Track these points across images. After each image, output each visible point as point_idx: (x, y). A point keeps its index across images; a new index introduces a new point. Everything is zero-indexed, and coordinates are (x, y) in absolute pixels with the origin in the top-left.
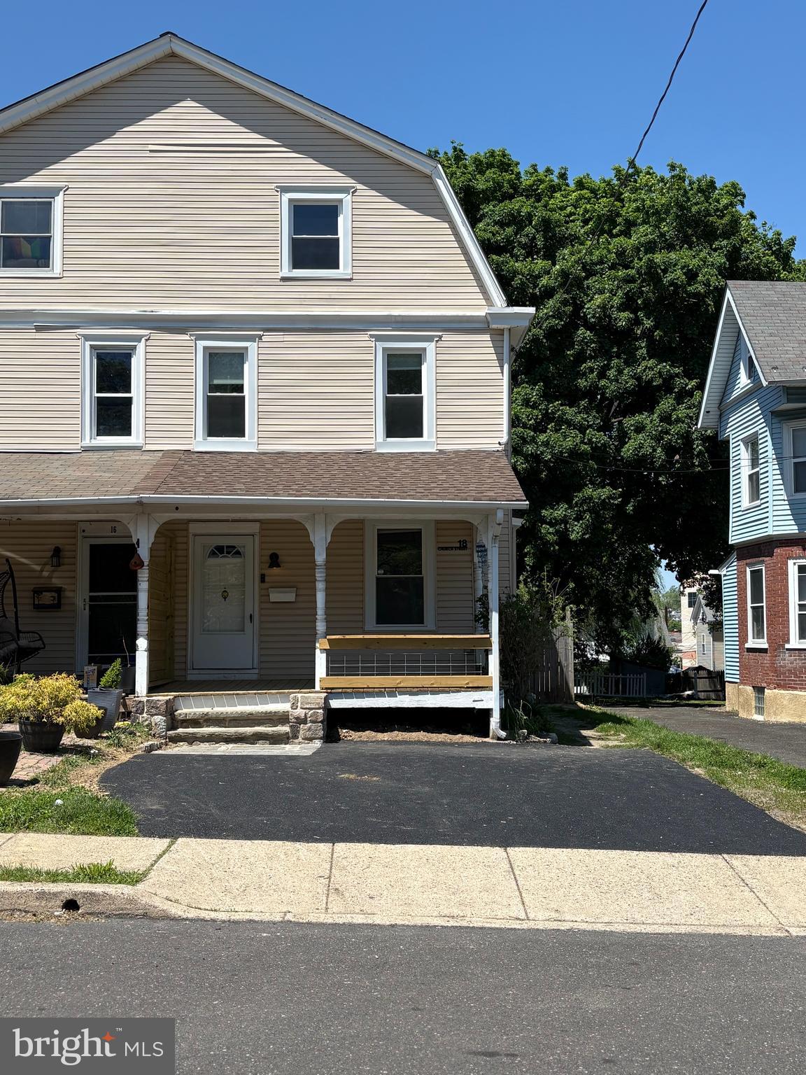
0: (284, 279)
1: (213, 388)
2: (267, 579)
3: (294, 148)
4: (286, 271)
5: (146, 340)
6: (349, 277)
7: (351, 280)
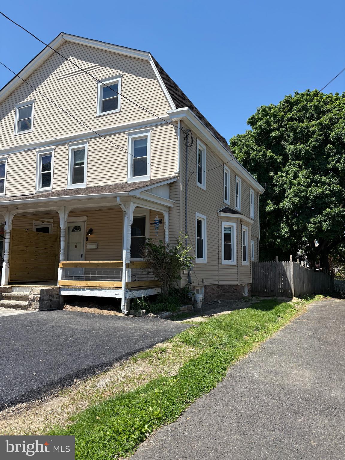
0: (97, 117)
1: (75, 165)
2: (88, 239)
3: (102, 65)
4: (98, 114)
5: (55, 149)
6: (119, 111)
7: (120, 112)
